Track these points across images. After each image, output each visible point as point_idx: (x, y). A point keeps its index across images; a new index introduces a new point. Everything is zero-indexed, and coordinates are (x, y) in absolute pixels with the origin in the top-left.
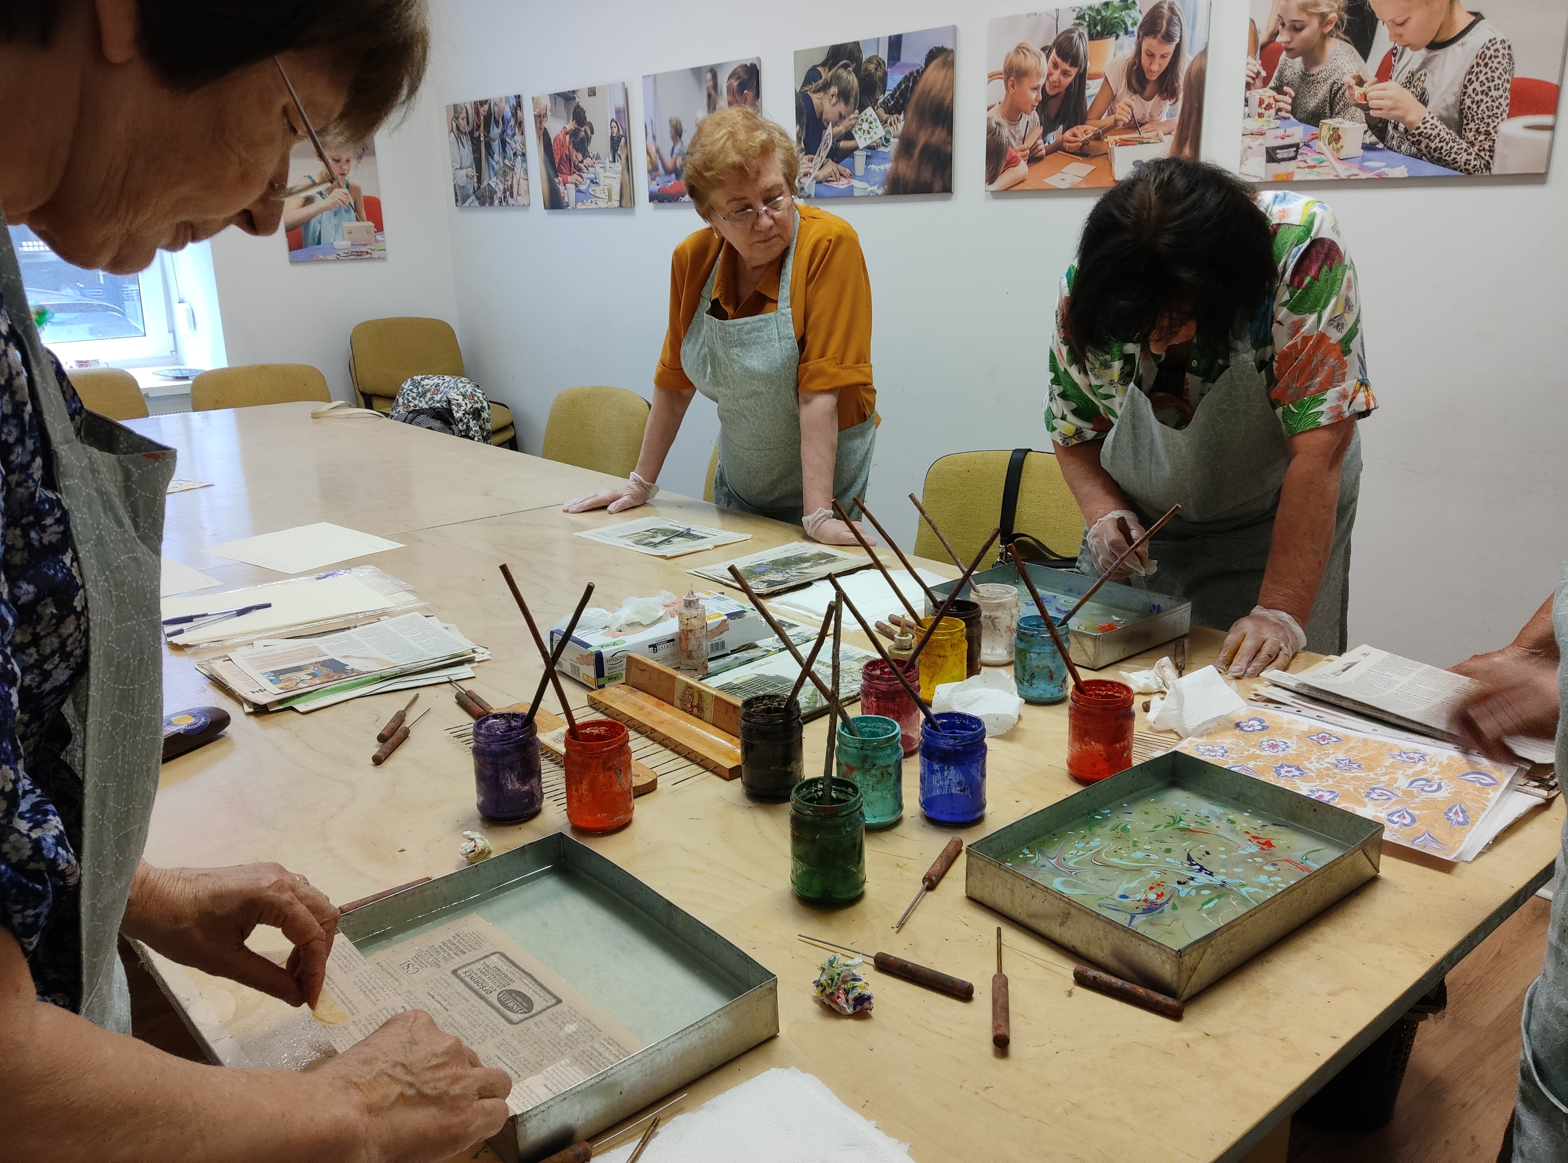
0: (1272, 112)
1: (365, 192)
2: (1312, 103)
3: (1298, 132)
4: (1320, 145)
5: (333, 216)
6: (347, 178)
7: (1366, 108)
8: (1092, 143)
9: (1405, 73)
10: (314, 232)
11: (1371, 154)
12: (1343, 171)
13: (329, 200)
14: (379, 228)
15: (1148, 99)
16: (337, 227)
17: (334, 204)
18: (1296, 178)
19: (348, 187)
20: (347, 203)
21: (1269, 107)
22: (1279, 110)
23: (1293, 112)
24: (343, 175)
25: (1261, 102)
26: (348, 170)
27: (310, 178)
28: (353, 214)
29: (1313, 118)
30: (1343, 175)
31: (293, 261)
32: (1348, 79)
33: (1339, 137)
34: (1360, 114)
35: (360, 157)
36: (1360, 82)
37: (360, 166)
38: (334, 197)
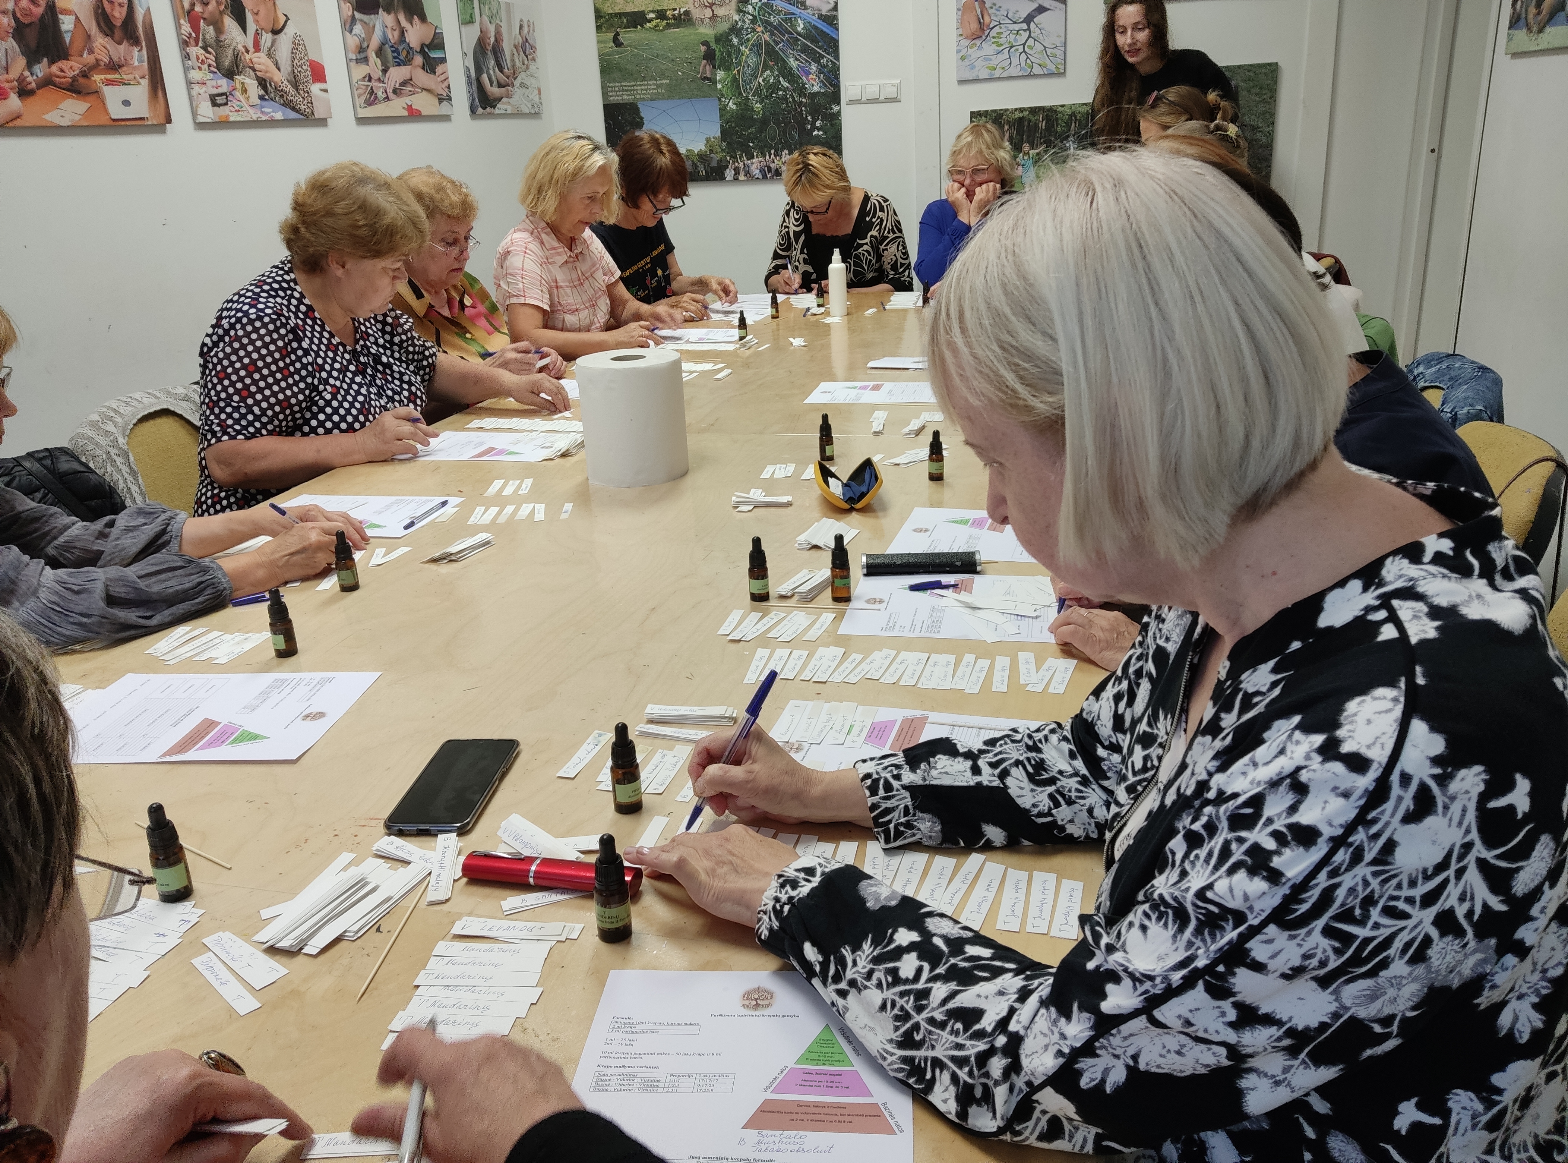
0: (206, 66)
2: (227, 63)
3: (224, 84)
4: (238, 94)
7: (254, 70)
8: (82, 80)
9: (266, 49)
11: (264, 103)
12: (253, 114)
15: (120, 43)
18: (232, 119)
21: (203, 62)
22: (209, 65)
23: (217, 68)
25: (198, 58)
29: (230, 74)
30: (255, 118)
32: (240, 48)
33: (246, 90)
34: (252, 73)
36: (248, 52)
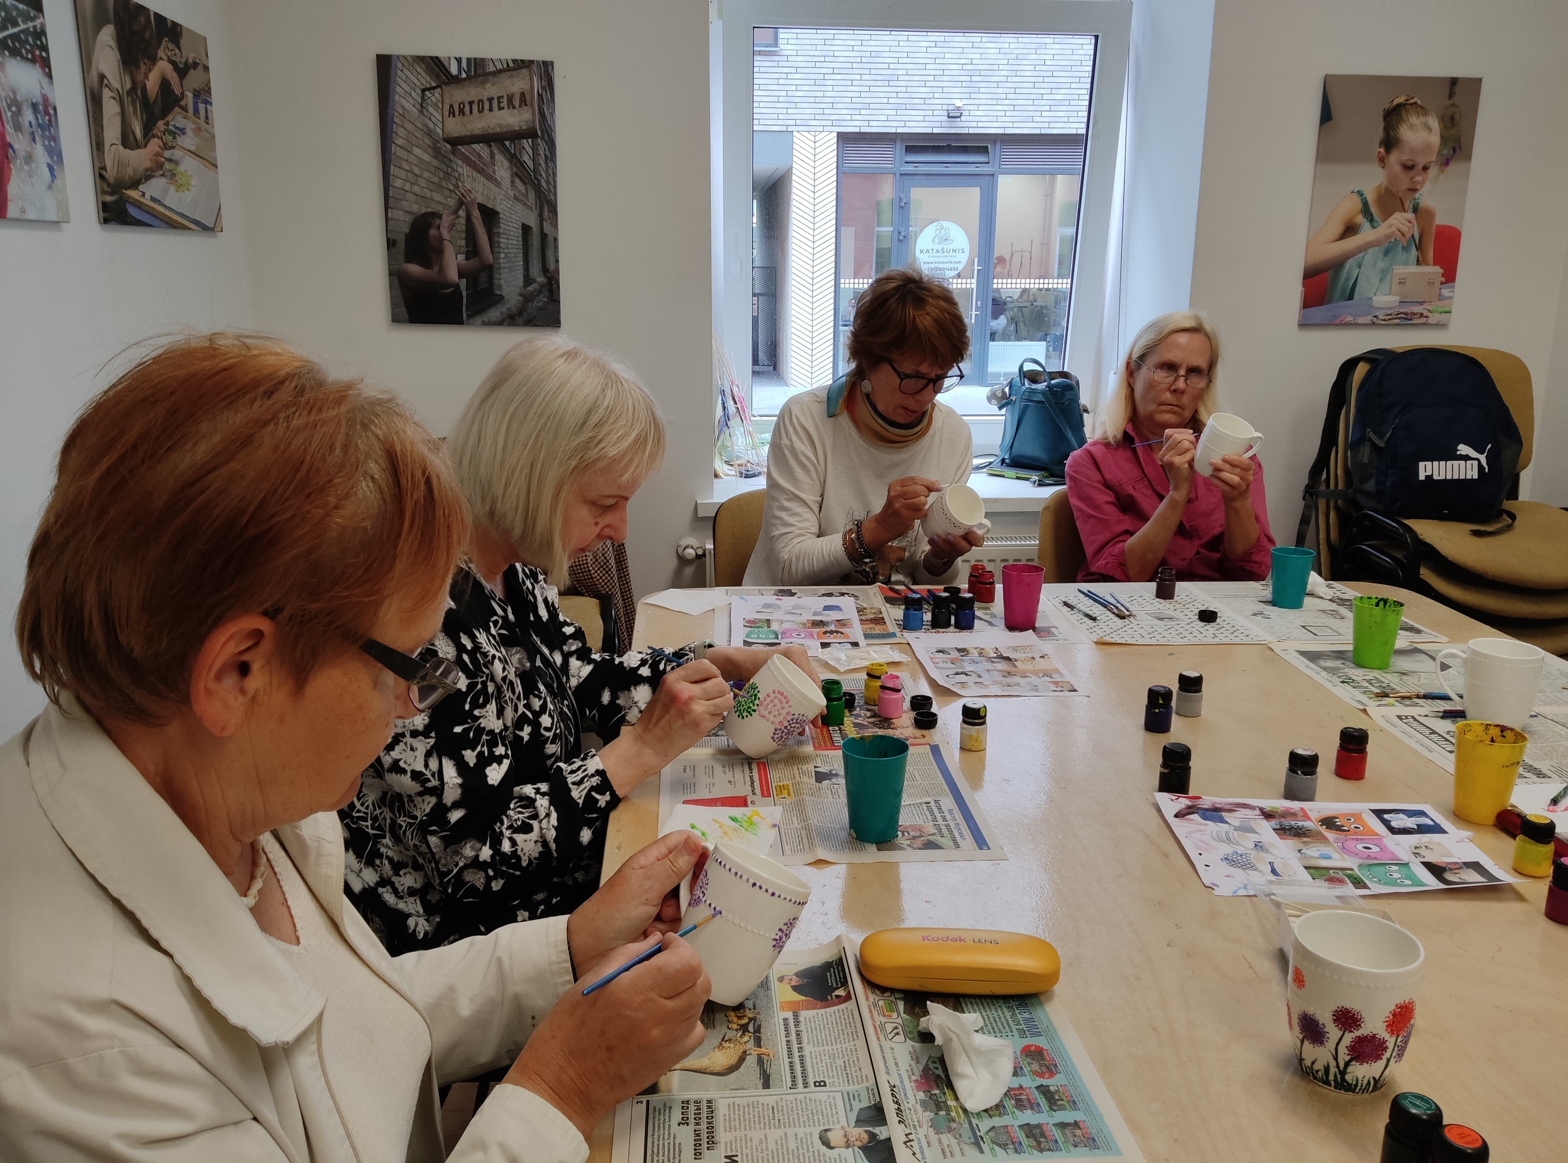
1: (1441, 220)
5: (1381, 255)
6: (1417, 195)
10: (1347, 279)
13: (1383, 229)
14: (1450, 277)
16: (1384, 273)
17: (1388, 236)
19: (1416, 210)
20: (1408, 236)
24: (1414, 190)
26: (1422, 184)
27: (1360, 194)
28: (1414, 253)
31: (1303, 325)
35: (1447, 163)
37: (1442, 177)
38: (1390, 226)
